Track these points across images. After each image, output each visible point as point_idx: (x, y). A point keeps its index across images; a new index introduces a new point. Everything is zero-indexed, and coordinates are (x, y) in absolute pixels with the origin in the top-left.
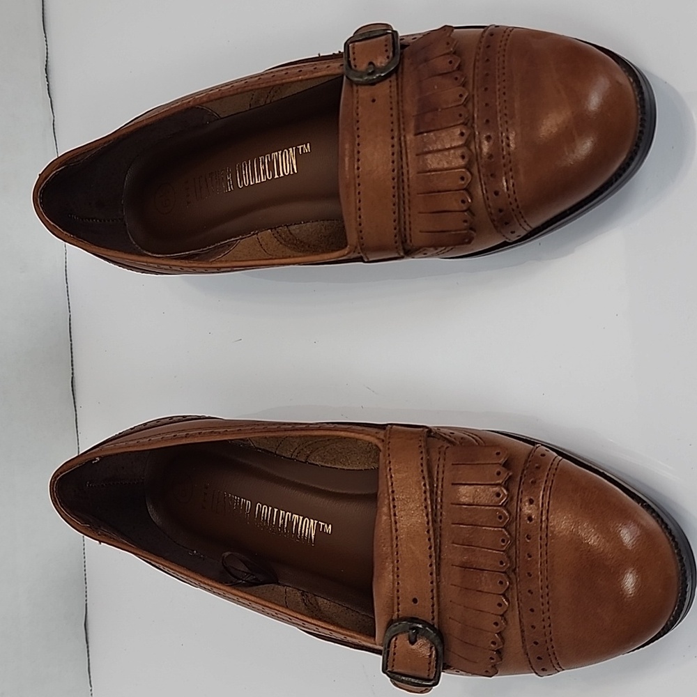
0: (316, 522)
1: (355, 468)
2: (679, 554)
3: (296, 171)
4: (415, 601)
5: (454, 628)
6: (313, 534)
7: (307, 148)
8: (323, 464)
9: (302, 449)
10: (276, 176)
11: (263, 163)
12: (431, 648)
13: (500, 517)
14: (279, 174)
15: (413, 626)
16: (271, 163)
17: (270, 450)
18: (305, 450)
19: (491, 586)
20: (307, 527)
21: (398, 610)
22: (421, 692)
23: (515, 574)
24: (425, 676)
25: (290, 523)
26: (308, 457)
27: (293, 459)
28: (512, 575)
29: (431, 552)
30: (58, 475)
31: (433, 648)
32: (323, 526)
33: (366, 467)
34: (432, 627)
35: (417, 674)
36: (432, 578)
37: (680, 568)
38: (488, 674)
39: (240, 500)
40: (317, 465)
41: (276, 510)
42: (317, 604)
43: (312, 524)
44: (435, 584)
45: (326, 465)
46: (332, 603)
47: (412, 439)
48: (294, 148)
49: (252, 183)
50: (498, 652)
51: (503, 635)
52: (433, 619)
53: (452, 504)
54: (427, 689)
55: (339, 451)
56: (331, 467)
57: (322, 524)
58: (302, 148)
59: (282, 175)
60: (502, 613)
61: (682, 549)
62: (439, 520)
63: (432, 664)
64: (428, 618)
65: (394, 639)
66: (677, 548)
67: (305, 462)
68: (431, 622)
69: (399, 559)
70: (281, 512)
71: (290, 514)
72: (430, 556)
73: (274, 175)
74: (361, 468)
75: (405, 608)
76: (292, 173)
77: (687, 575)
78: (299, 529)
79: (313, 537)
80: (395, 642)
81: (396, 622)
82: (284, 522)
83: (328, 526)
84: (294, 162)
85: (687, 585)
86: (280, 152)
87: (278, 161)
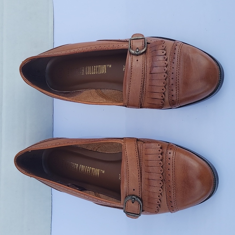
0: (99, 170)
1: (112, 153)
2: (214, 174)
3: (106, 73)
4: (134, 190)
5: (145, 198)
6: (98, 174)
8: (101, 152)
9: (95, 147)
10: (99, 73)
11: (95, 68)
13: (160, 164)
14: (100, 73)
15: (133, 197)
16: (98, 68)
17: (84, 148)
18: (96, 147)
19: (157, 185)
20: (97, 171)
21: (129, 193)
22: (135, 218)
23: (165, 181)
24: (137, 213)
25: (91, 170)
26: (97, 149)
27: (92, 151)
28: (164, 181)
29: (139, 175)
30: (17, 156)
31: (139, 204)
33: (115, 152)
34: (139, 198)
35: (134, 213)
36: (139, 183)
37: (214, 177)
38: (156, 212)
39: (75, 164)
40: (100, 152)
41: (86, 167)
42: (99, 196)
43: (98, 170)
44: (140, 185)
45: (103, 152)
46: (104, 195)
47: (132, 141)
48: (106, 65)
49: (90, 74)
50: (159, 205)
51: (161, 199)
52: (139, 195)
53: (145, 160)
54: (137, 217)
55: (107, 147)
56: (104, 153)
57: (101, 170)
58: (109, 66)
59: (101, 73)
60: (160, 193)
61: (215, 172)
62: (141, 165)
63: (139, 209)
64: (138, 195)
65: (127, 202)
66: (213, 172)
67: (96, 151)
68: (139, 196)
69: (129, 177)
70: (88, 167)
71: (91, 168)
72: (139, 176)
73: (98, 73)
74: (114, 153)
76: (104, 73)
77: (216, 180)
78: (94, 173)
79: (98, 175)
80: (128, 203)
81: (128, 196)
82: (89, 170)
83: (103, 171)
84: (105, 70)
85: (216, 183)
86: (101, 66)
87: (100, 68)
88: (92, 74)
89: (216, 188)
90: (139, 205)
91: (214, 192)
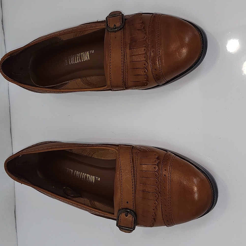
0: (95, 177)
1: (108, 159)
2: (212, 187)
3: (89, 59)
4: (127, 202)
5: (140, 211)
7: (93, 52)
8: (97, 158)
9: (90, 153)
10: (82, 61)
11: (78, 56)
12: (132, 218)
13: (155, 175)
14: (83, 60)
15: (127, 211)
16: (80, 56)
19: (152, 197)
20: (92, 179)
21: (122, 206)
22: (129, 233)
24: (131, 227)
25: (86, 177)
26: (92, 155)
27: (87, 156)
28: (159, 194)
29: (133, 186)
32: (97, 178)
33: (112, 159)
34: (133, 211)
35: (128, 226)
36: (133, 195)
37: (213, 191)
39: (69, 170)
40: (95, 158)
41: (81, 173)
42: (95, 204)
43: (93, 177)
44: (134, 197)
47: (127, 149)
48: (89, 52)
49: (74, 63)
50: (154, 219)
51: (156, 213)
53: (140, 171)
54: (131, 231)
55: (103, 153)
56: (100, 159)
57: (97, 177)
59: (84, 60)
60: (155, 206)
62: (136, 176)
63: (133, 223)
64: (132, 208)
66: (212, 185)
67: (91, 157)
69: (122, 189)
70: (83, 174)
71: (86, 174)
72: (133, 188)
74: (110, 159)
75: (124, 205)
76: (87, 60)
77: (215, 194)
78: (89, 179)
79: (94, 182)
80: (121, 216)
81: (121, 209)
82: (84, 177)
83: (99, 178)
84: (88, 56)
85: (215, 197)
86: (84, 53)
87: (83, 56)
88: (76, 62)
89: (214, 203)
90: (133, 218)
91: (213, 207)
